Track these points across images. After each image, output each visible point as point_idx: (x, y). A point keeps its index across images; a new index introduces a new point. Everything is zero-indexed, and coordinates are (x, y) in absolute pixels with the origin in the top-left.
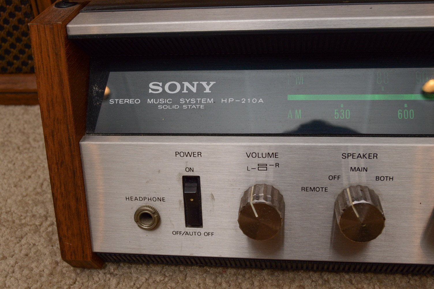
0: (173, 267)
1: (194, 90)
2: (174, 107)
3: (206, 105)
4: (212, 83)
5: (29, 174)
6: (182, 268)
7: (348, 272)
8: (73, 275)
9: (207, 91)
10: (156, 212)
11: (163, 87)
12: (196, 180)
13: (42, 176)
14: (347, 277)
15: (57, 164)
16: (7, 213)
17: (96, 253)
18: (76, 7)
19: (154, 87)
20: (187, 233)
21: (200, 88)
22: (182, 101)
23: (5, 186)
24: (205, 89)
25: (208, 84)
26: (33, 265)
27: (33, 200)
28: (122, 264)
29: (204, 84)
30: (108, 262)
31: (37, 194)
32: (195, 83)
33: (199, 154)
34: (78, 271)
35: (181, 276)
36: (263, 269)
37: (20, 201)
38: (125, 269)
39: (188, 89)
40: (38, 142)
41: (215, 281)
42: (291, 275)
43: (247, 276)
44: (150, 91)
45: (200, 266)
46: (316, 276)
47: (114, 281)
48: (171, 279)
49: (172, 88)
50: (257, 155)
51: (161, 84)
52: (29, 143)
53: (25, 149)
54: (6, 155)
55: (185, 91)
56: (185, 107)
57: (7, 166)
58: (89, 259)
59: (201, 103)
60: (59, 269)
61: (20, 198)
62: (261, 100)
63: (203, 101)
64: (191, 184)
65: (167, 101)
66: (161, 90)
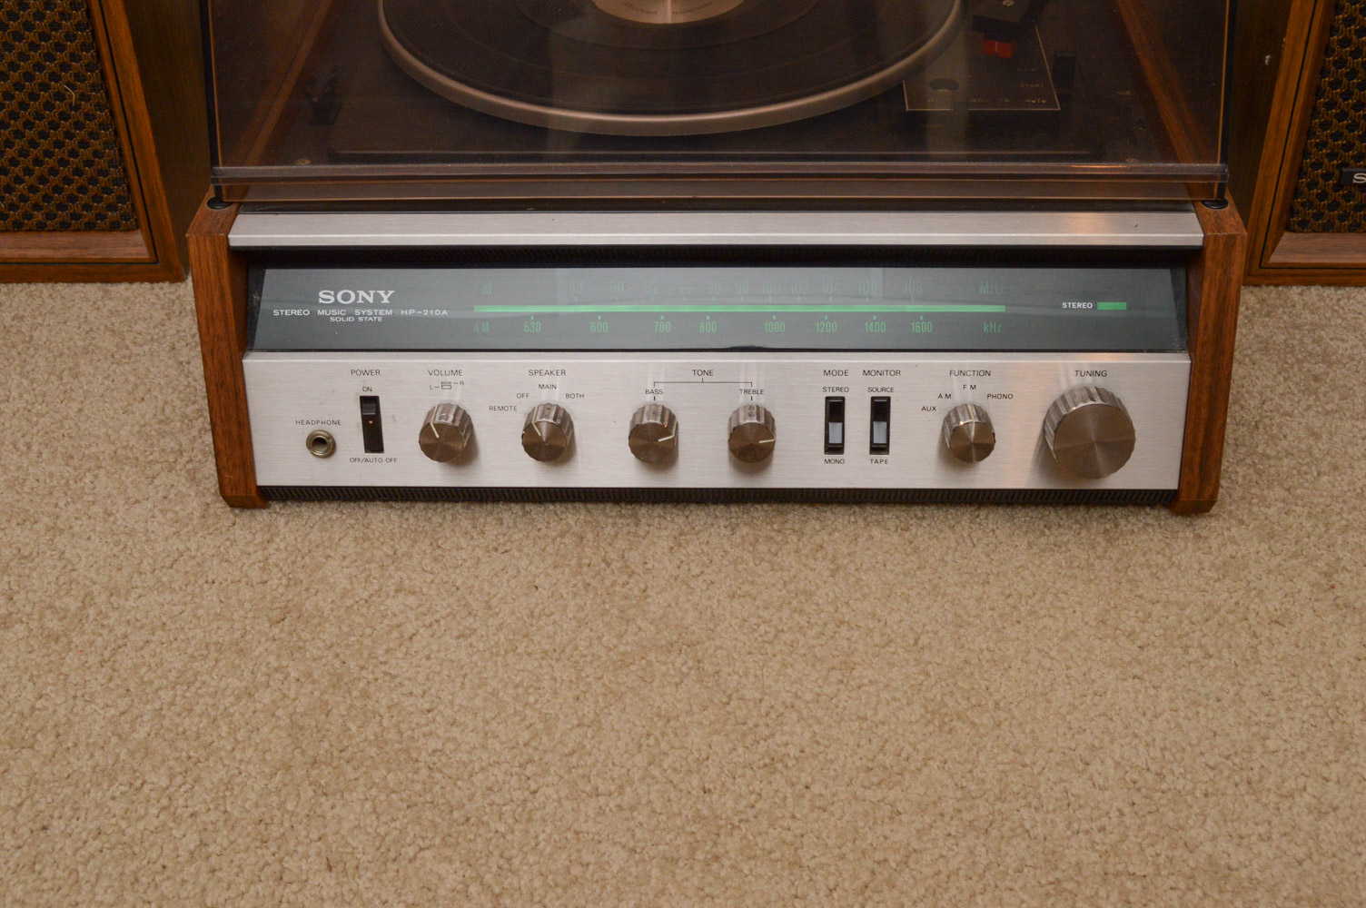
0: (352, 504)
1: (371, 300)
2: (349, 319)
3: (384, 317)
4: (391, 292)
5: (141, 395)
6: (362, 504)
7: (553, 502)
8: (231, 516)
9: (386, 301)
10: (330, 437)
11: (335, 296)
12: (375, 400)
13: (159, 397)
14: (552, 507)
16: (125, 448)
17: (260, 487)
18: (233, 208)
19: (325, 296)
20: (367, 460)
21: (378, 298)
22: (357, 312)
23: (111, 413)
24: (382, 299)
25: (386, 294)
26: (178, 508)
27: (156, 430)
28: (289, 503)
29: (382, 293)
30: (273, 500)
31: (161, 422)
32: (372, 292)
33: (378, 372)
34: (237, 511)
35: (362, 512)
36: (457, 502)
37: (138, 432)
38: (293, 508)
39: (363, 299)
40: (141, 345)
41: (401, 516)
42: (489, 507)
43: (439, 510)
44: (321, 301)
45: (384, 501)
46: (516, 508)
47: (282, 521)
48: (350, 516)
49: (346, 297)
50: (440, 373)
51: (332, 293)
52: (127, 348)
53: (124, 357)
54: (97, 368)
56: (361, 319)
57: (103, 383)
58: (254, 494)
59: (378, 315)
60: (211, 510)
61: (137, 428)
62: (444, 312)
63: (381, 312)
64: (370, 405)
65: (340, 312)
66: (333, 300)
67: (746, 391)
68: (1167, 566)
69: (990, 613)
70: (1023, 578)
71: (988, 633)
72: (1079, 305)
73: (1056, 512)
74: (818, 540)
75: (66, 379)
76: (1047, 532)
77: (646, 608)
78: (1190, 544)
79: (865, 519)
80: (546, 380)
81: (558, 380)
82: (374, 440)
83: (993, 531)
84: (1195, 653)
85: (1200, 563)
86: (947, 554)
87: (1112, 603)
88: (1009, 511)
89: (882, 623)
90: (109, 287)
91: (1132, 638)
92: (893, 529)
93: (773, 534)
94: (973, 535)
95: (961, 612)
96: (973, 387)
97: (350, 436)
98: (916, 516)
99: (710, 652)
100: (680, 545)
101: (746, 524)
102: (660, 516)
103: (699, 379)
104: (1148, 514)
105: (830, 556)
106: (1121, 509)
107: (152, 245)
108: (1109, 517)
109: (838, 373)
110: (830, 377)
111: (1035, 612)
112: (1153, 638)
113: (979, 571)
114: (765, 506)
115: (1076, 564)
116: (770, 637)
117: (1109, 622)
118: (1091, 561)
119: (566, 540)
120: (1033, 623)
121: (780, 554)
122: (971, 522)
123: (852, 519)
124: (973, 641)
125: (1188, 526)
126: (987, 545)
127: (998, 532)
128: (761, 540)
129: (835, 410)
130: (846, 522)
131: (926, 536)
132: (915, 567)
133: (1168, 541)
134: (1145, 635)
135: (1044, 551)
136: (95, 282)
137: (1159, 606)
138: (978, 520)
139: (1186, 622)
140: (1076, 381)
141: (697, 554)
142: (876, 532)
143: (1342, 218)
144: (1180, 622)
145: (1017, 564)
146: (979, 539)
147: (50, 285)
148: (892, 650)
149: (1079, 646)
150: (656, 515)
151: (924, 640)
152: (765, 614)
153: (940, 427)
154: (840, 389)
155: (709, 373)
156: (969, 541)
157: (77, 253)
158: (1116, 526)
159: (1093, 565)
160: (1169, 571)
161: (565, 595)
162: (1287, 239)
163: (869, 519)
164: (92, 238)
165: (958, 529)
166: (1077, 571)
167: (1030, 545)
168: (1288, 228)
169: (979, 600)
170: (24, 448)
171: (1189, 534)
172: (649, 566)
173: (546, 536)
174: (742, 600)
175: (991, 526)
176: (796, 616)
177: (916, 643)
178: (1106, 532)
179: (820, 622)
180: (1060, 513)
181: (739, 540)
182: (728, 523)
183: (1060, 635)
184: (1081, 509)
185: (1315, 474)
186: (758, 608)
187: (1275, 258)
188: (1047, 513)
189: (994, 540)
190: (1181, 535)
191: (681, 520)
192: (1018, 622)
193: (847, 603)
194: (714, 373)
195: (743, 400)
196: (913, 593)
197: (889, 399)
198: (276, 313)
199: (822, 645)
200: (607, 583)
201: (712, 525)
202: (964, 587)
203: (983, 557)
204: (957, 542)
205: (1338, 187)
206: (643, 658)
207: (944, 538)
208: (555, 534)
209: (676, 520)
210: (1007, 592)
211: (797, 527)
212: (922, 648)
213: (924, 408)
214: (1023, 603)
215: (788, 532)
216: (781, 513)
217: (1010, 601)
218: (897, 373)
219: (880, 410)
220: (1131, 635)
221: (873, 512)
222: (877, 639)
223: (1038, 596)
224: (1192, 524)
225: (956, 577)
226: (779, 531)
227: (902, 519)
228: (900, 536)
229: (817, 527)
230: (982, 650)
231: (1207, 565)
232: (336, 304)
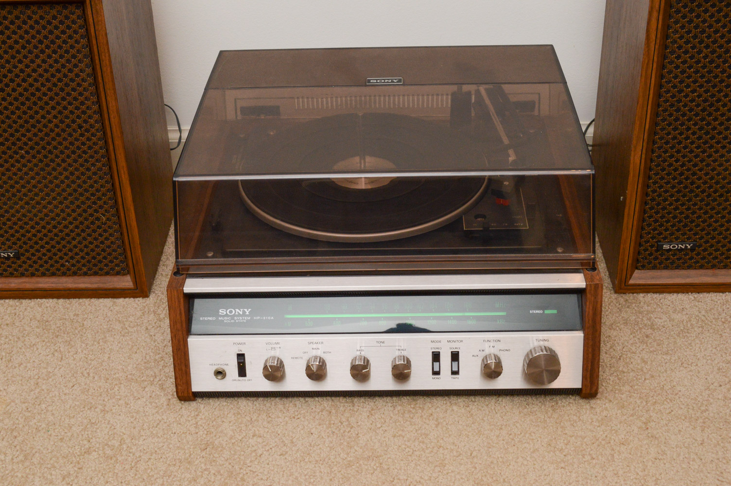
0: (232, 399)
1: (241, 313)
2: (232, 321)
3: (247, 320)
4: (249, 310)
5: (135, 350)
6: (236, 399)
7: (318, 396)
8: (180, 404)
9: (247, 313)
10: (224, 371)
11: (226, 312)
12: (243, 355)
13: (143, 351)
14: (317, 399)
15: (177, 350)
16: (131, 374)
17: (193, 392)
18: (184, 276)
19: (222, 312)
20: (239, 380)
21: (244, 312)
22: (236, 318)
23: (123, 359)
25: (248, 310)
26: (157, 401)
27: (144, 367)
28: (204, 398)
29: (246, 310)
30: (198, 397)
31: (145, 363)
32: (242, 310)
33: (244, 343)
34: (183, 402)
35: (236, 402)
36: (277, 397)
37: (136, 367)
38: (206, 401)
39: (238, 312)
40: (133, 328)
41: (253, 404)
42: (290, 399)
43: (269, 401)
44: (220, 314)
45: (245, 397)
46: (302, 399)
47: (202, 406)
48: (231, 403)
49: (231, 312)
50: (271, 344)
51: (225, 310)
52: (127, 329)
53: (126, 333)
54: (114, 338)
55: (237, 314)
56: (237, 321)
57: (118, 345)
58: (191, 395)
59: (244, 319)
60: (171, 402)
61: (135, 366)
62: (272, 318)
63: (245, 318)
64: (241, 357)
65: (228, 318)
66: (225, 313)
67: (399, 350)
68: (577, 421)
69: (502, 442)
70: (516, 427)
71: (501, 450)
72: (537, 311)
73: (531, 398)
74: (430, 412)
75: (101, 344)
76: (527, 407)
77: (358, 442)
78: (588, 411)
79: (450, 402)
80: (315, 346)
81: (319, 346)
82: (242, 372)
83: (505, 406)
84: (587, 458)
85: (592, 419)
86: (484, 417)
87: (554, 437)
88: (511, 398)
89: (457, 447)
90: (115, 300)
91: (561, 451)
92: (462, 406)
93: (411, 409)
94: (496, 408)
95: (491, 441)
96: (493, 347)
97: (232, 370)
98: (472, 400)
99: (386, 460)
100: (372, 415)
101: (400, 405)
102: (363, 402)
103: (379, 345)
104: (570, 398)
105: (435, 419)
106: (559, 396)
107: (135, 282)
108: (554, 400)
109: (437, 342)
110: (434, 343)
111: (521, 441)
112: (570, 451)
113: (498, 424)
114: (408, 397)
115: (539, 420)
116: (410, 453)
117: (552, 445)
118: (546, 419)
119: (324, 413)
120: (520, 446)
121: (414, 418)
122: (495, 403)
123: (445, 402)
124: (495, 454)
125: (587, 403)
126: (502, 413)
127: (506, 407)
128: (406, 412)
129: (436, 357)
130: (442, 404)
131: (476, 409)
132: (471, 423)
133: (579, 410)
134: (567, 450)
135: (526, 415)
136: (109, 298)
137: (573, 438)
138: (498, 402)
139: (584, 444)
140: (536, 344)
141: (379, 418)
142: (455, 408)
143: (660, 263)
144: (582, 444)
145: (514, 421)
146: (499, 410)
147: (88, 299)
148: (461, 458)
149: (539, 455)
150: (361, 401)
151: (474, 454)
152: (408, 444)
153: (480, 364)
154: (438, 348)
155: (383, 342)
156: (494, 411)
157: (101, 286)
158: (557, 403)
159: (546, 421)
160: (578, 423)
161: (324, 437)
162: (637, 273)
163: (452, 402)
164: (108, 278)
165: (490, 406)
166: (539, 423)
167: (520, 413)
168: (637, 268)
169: (498, 436)
170: (87, 375)
171: (588, 406)
172: (359, 424)
173: (315, 411)
174: (398, 438)
175: (504, 405)
176: (421, 444)
177: (471, 455)
178: (552, 406)
179: (431, 447)
180: (533, 398)
181: (397, 412)
182: (392, 405)
183: (531, 451)
184: (542, 396)
185: (643, 379)
186: (405, 441)
187: (631, 282)
188: (527, 398)
189: (505, 410)
190: (584, 407)
191: (372, 404)
192: (514, 445)
193: (442, 439)
194: (385, 342)
195: (397, 353)
196: (470, 434)
197: (458, 352)
198: (201, 319)
199: (432, 457)
200: (342, 431)
201: (385, 406)
202: (492, 431)
203: (500, 418)
204: (489, 412)
205: (657, 251)
206: (357, 463)
207: (484, 410)
208: (319, 410)
209: (370, 404)
210: (510, 433)
211: (421, 406)
212: (474, 457)
213: (473, 356)
214: (516, 437)
215: (417, 408)
216: (414, 400)
217: (511, 437)
218: (461, 341)
219: (455, 357)
220: (561, 450)
221: (454, 399)
222: (455, 454)
223: (522, 434)
224: (589, 403)
225: (489, 427)
226: (414, 408)
227: (466, 402)
228: (465, 409)
229: (430, 406)
230: (498, 458)
231: (594, 420)
232: (227, 315)
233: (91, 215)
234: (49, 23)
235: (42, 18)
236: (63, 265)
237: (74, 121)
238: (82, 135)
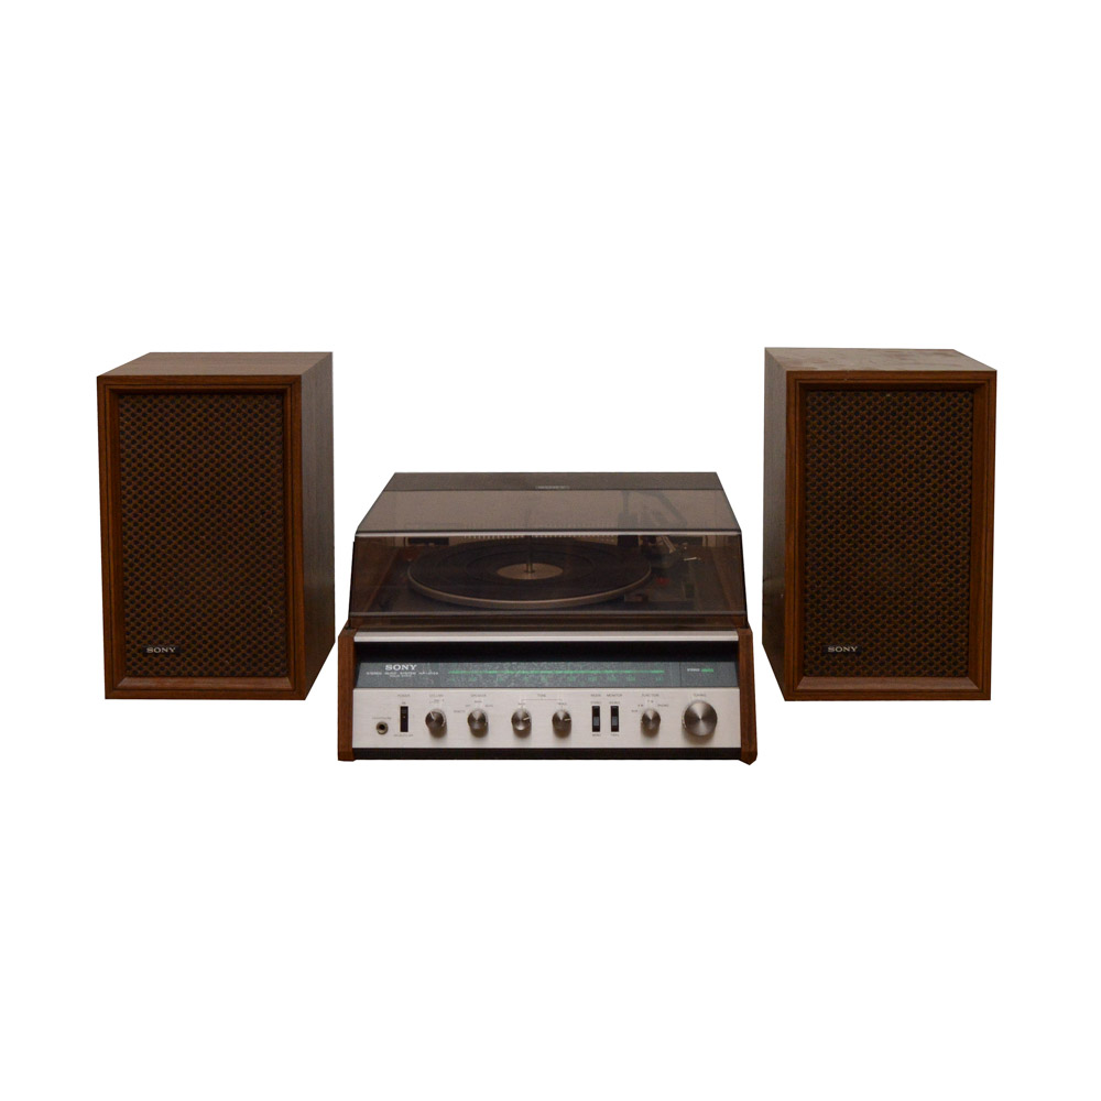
1: (407, 669)
2: (398, 676)
3: (412, 675)
4: (415, 666)
10: (386, 725)
11: (392, 668)
12: (406, 708)
15: (342, 700)
17: (353, 747)
19: (388, 668)
20: (400, 735)
21: (410, 669)
22: (401, 673)
24: (412, 669)
25: (413, 666)
30: (358, 755)
32: (408, 666)
33: (408, 696)
39: (404, 669)
44: (386, 670)
49: (397, 668)
56: (402, 676)
58: (350, 752)
59: (410, 674)
64: (404, 711)
65: (394, 673)
67: (559, 704)
72: (694, 670)
80: (477, 699)
81: (482, 699)
82: (404, 728)
96: (652, 702)
97: (394, 724)
103: (540, 698)
107: (294, 683)
109: (597, 697)
110: (594, 697)
129: (596, 712)
140: (697, 699)
143: (828, 669)
154: (598, 703)
157: (259, 687)
162: (804, 679)
164: (266, 680)
168: (805, 675)
187: (800, 687)
194: (546, 696)
197: (618, 707)
198: (368, 673)
205: (823, 654)
213: (634, 712)
218: (621, 696)
219: (615, 711)
232: (393, 670)
233: (259, 607)
234: (250, 411)
235: (244, 406)
236: (222, 664)
237: (257, 507)
238: (263, 521)
